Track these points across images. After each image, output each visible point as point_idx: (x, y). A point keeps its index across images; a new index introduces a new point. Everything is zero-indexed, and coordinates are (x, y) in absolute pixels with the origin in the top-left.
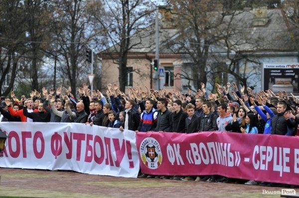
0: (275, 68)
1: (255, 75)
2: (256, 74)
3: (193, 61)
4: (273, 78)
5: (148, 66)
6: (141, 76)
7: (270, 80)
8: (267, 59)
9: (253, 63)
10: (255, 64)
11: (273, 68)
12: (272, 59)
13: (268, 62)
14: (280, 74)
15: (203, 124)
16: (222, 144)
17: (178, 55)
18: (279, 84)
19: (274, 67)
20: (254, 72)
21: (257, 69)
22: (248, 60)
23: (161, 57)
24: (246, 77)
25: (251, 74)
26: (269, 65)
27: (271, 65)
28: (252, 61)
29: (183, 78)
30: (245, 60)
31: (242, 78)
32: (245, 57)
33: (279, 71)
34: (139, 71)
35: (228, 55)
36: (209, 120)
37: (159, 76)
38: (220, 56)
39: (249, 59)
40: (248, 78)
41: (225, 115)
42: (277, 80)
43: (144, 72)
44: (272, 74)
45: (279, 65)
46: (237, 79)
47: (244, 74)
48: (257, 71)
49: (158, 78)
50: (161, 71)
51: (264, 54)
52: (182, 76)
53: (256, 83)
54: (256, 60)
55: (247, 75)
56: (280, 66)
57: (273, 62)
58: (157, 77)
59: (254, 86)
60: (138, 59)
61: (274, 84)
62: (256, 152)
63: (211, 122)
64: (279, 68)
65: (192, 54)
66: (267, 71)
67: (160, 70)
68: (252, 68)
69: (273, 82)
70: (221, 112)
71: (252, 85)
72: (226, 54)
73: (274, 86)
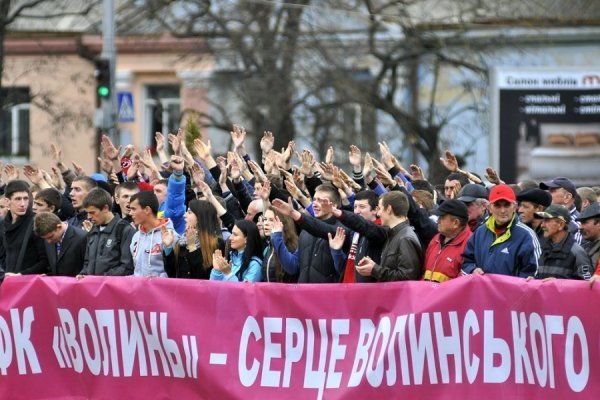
0: (541, 86)
1: (470, 114)
2: (474, 108)
3: (241, 66)
4: (534, 122)
5: (80, 83)
6: (57, 120)
7: (523, 130)
8: (514, 56)
9: (463, 69)
10: (469, 74)
11: (532, 86)
12: (530, 55)
13: (518, 65)
14: (561, 110)
15: (92, 253)
16: (141, 314)
17: (187, 41)
18: (558, 144)
19: (535, 82)
20: (467, 100)
21: (476, 92)
22: (442, 60)
23: (123, 51)
24: (436, 121)
25: (455, 109)
26: (516, 75)
27: (525, 75)
28: (456, 64)
29: (207, 126)
30: (433, 57)
31: (425, 124)
32: (430, 46)
33: (556, 99)
34: (49, 102)
35: (371, 42)
36: (109, 242)
37: (114, 117)
38: (339, 45)
39: (446, 53)
40: (444, 122)
41: (153, 226)
42: (548, 130)
43: (69, 104)
44: (529, 110)
45: (552, 76)
46: (403, 129)
47: (431, 111)
48: (478, 99)
49: (114, 127)
50: (125, 100)
51: (501, 37)
52: (205, 121)
53: (474, 141)
54: (475, 58)
55: (442, 113)
56: (559, 81)
57: (534, 64)
58: (109, 124)
59: (468, 154)
60: (45, 58)
61: (538, 143)
62: (252, 335)
63: (117, 247)
64: (556, 86)
65: (236, 39)
66: (512, 100)
67: (121, 96)
68: (461, 90)
69: (535, 136)
70: (138, 216)
71: (458, 150)
72: (364, 37)
73: (539, 151)
